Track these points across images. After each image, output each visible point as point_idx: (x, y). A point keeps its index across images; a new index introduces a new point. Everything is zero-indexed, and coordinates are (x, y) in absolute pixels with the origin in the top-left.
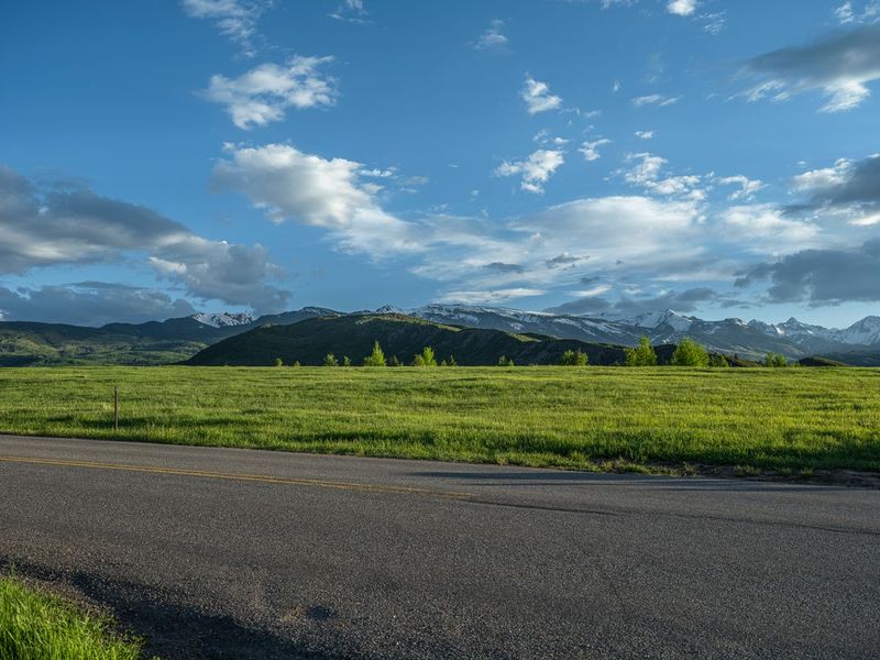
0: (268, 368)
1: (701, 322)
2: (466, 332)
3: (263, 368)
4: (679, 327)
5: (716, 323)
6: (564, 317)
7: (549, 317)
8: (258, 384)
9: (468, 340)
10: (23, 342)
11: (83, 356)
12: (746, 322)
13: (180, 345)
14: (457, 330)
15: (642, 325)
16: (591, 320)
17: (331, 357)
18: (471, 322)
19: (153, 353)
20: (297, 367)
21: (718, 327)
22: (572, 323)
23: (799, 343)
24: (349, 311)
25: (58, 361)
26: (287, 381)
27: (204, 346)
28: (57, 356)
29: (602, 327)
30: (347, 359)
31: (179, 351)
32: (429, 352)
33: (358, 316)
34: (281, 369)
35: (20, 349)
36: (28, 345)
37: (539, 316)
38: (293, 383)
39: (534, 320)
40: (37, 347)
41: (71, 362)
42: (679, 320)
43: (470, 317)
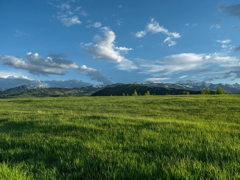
0: (107, 97)
1: (213, 84)
2: (155, 88)
3: (106, 97)
4: (207, 86)
5: (216, 85)
6: (178, 84)
7: (174, 84)
8: (104, 101)
9: (155, 90)
10: (56, 92)
11: (69, 95)
12: (224, 84)
13: (89, 92)
14: (153, 87)
15: (197, 85)
16: (185, 84)
17: (124, 94)
18: (155, 85)
19: (84, 94)
20: (116, 96)
21: (217, 86)
22: (180, 85)
23: (238, 89)
24: (127, 84)
25: (63, 96)
26: (113, 100)
27: (94, 92)
28: (63, 95)
29: (188, 86)
30: (128, 94)
31: (89, 93)
32: (148, 92)
33: (129, 85)
34: (112, 97)
35: (56, 93)
36: (58, 93)
37: (172, 84)
38: (115, 101)
39: (171, 85)
40: (59, 93)
41: (66, 96)
42: (207, 84)
43: (155, 84)
